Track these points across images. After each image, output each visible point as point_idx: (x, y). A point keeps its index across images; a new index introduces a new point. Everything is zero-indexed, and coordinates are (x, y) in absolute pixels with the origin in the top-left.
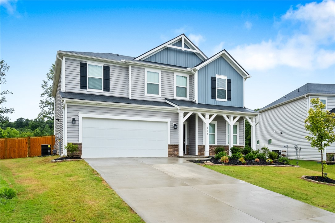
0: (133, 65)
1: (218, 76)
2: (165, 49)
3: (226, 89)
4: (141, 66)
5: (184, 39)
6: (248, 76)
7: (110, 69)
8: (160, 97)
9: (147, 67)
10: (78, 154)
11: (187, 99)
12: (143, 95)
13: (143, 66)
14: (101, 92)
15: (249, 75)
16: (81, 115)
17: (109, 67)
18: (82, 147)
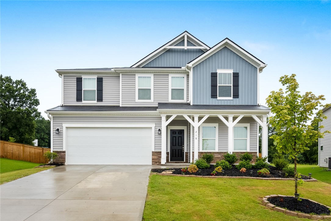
0: (123, 72)
1: (219, 71)
2: (166, 51)
3: (232, 85)
4: (132, 72)
5: (188, 36)
6: (262, 65)
7: (103, 80)
8: (153, 101)
9: (138, 72)
10: (62, 161)
11: (184, 101)
12: (134, 101)
13: (134, 72)
14: (95, 103)
15: (264, 64)
16: (65, 125)
17: (102, 79)
18: (65, 155)
